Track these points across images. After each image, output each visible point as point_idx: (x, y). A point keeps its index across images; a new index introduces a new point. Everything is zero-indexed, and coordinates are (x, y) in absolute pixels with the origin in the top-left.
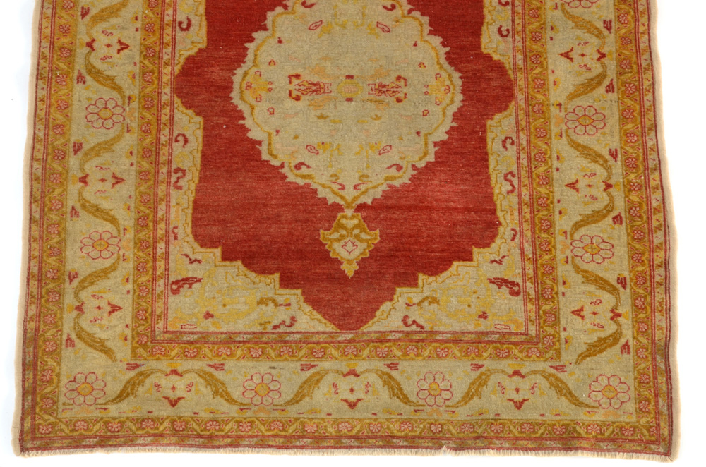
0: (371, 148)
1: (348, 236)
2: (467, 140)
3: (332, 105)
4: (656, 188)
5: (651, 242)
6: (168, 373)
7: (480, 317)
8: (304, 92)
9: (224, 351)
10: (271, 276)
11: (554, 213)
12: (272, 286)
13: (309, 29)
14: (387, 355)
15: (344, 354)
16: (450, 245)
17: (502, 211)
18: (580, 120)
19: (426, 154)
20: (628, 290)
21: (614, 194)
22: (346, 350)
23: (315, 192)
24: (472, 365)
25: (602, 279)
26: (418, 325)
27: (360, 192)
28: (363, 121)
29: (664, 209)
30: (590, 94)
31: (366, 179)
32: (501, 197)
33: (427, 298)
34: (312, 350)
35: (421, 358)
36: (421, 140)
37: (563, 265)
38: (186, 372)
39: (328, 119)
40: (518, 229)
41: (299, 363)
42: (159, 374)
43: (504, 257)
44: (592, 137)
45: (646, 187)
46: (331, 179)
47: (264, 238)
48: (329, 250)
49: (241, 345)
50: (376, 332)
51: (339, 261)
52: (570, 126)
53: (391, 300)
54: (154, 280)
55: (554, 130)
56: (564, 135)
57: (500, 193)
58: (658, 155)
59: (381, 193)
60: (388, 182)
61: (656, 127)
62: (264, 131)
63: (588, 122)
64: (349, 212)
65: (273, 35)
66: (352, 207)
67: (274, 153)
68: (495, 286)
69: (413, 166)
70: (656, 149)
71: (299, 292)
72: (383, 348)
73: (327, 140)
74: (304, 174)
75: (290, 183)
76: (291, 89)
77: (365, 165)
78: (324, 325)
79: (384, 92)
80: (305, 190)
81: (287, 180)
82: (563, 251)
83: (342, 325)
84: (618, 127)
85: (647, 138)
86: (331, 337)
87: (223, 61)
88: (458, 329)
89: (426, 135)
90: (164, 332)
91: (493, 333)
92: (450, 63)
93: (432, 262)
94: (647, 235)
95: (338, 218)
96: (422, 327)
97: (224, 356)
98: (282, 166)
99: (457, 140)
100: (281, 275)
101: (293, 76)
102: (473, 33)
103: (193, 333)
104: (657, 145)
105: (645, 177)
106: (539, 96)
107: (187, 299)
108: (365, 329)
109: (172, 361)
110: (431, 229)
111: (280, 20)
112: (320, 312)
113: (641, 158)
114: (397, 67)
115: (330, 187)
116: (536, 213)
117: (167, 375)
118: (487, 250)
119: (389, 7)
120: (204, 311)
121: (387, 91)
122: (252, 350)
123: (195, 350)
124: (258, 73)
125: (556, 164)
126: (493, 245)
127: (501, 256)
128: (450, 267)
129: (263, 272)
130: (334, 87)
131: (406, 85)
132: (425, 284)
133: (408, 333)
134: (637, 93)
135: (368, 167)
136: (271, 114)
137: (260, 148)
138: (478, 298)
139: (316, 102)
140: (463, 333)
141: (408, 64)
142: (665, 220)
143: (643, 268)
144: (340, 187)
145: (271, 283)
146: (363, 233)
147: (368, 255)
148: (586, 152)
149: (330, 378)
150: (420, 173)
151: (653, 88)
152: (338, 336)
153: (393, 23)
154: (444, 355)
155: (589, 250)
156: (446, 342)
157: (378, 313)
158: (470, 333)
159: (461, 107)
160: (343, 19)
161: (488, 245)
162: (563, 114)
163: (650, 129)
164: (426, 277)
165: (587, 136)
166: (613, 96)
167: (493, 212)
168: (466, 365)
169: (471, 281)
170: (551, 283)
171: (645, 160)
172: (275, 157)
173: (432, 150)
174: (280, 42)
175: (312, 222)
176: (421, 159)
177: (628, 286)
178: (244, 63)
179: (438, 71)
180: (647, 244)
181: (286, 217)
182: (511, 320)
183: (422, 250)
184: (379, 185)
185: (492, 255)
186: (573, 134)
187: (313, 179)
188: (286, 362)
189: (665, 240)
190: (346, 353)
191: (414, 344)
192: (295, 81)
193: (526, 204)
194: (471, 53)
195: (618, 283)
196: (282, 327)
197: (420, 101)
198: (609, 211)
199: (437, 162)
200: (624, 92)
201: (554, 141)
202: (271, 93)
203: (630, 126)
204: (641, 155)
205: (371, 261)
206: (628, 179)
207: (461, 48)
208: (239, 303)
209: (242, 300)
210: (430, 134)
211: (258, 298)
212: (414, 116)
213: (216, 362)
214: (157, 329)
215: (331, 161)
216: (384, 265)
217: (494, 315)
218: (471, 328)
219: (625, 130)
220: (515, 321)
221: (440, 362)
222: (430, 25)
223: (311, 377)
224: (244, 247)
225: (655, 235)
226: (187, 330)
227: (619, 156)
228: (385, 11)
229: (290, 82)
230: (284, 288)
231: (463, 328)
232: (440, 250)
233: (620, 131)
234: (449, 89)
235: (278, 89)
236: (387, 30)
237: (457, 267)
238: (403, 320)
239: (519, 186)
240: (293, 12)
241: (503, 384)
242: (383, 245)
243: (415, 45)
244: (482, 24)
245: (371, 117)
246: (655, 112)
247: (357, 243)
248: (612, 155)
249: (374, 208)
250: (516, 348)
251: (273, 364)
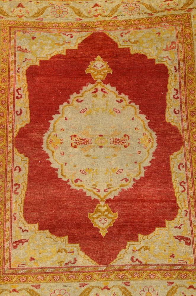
0: (112, 171)
1: (102, 216)
2: (160, 166)
3: (92, 150)
6: (11, 291)
7: (171, 256)
8: (78, 144)
9: (40, 278)
10: (64, 237)
12: (64, 242)
13: (80, 112)
14: (124, 278)
15: (101, 278)
16: (153, 219)
17: (179, 201)
19: (140, 173)
22: (103, 275)
23: (85, 193)
24: (168, 282)
26: (139, 261)
27: (107, 193)
28: (108, 157)
31: (110, 186)
32: (179, 194)
33: (143, 247)
34: (85, 276)
35: (141, 279)
36: (137, 166)
38: (20, 290)
39: (90, 157)
40: (188, 210)
41: (79, 283)
42: (6, 292)
43: (181, 225)
46: (93, 187)
47: (60, 218)
48: (93, 223)
49: (49, 274)
50: (118, 266)
51: (98, 229)
53: (125, 248)
54: (4, 241)
57: (178, 192)
59: (118, 193)
60: (122, 188)
62: (59, 164)
64: (102, 203)
65: (62, 116)
66: (104, 201)
67: (64, 174)
68: (178, 240)
69: (134, 179)
71: (78, 245)
72: (122, 274)
73: (90, 167)
74: (79, 184)
75: (72, 189)
76: (72, 142)
77: (110, 179)
78: (91, 263)
79: (118, 142)
80: (80, 193)
81: (71, 188)
83: (100, 262)
86: (95, 268)
87: (38, 130)
88: (159, 263)
89: (140, 164)
90: (9, 269)
91: (178, 265)
92: (150, 128)
93: (145, 228)
95: (97, 207)
96: (141, 262)
97: (40, 280)
98: (68, 181)
99: (155, 166)
100: (68, 236)
101: (73, 136)
102: (161, 112)
103: (24, 269)
106: (195, 143)
107: (21, 251)
108: (112, 264)
109: (13, 284)
110: (144, 211)
111: (66, 109)
112: (89, 256)
114: (124, 130)
115: (92, 191)
117: (11, 292)
118: (172, 221)
119: (120, 101)
120: (30, 257)
121: (120, 142)
122: (54, 277)
123: (25, 278)
124: (56, 135)
126: (176, 219)
127: (180, 224)
128: (154, 230)
129: (59, 235)
130: (93, 141)
131: (129, 139)
132: (142, 240)
133: (134, 266)
135: (111, 180)
136: (62, 155)
137: (57, 172)
138: (169, 246)
139: (84, 149)
140: (162, 265)
141: (130, 128)
144: (98, 191)
145: (64, 241)
146: (110, 214)
147: (112, 225)
149: (95, 291)
150: (137, 183)
152: (98, 268)
153: (122, 109)
154: (153, 277)
156: (154, 270)
157: (118, 255)
158: (166, 265)
159: (157, 149)
160: (97, 107)
161: (173, 219)
164: (142, 236)
167: (175, 202)
168: (165, 283)
169: (165, 237)
172: (65, 176)
173: (143, 171)
174: (66, 119)
175: (84, 209)
176: (137, 175)
178: (48, 130)
179: (145, 132)
181: (71, 206)
182: (187, 258)
183: (140, 222)
184: (117, 189)
185: (175, 224)
187: (84, 187)
188: (72, 283)
190: (103, 277)
191: (137, 271)
192: (74, 138)
193: (192, 197)
194: (161, 122)
196: (70, 264)
197: (136, 147)
199: (145, 177)
202: (62, 145)
205: (114, 228)
207: (156, 120)
208: (47, 252)
209: (49, 250)
210: (142, 163)
211: (57, 249)
212: (133, 154)
213: (36, 284)
214: (5, 267)
215: (92, 177)
216: (121, 230)
217: (178, 255)
218: (166, 262)
220: (189, 259)
221: (151, 281)
222: (140, 109)
223: (85, 290)
224: (50, 223)
226: (21, 267)
228: (118, 103)
229: (72, 139)
230: (70, 243)
231: (162, 263)
232: (149, 221)
234: (150, 140)
235: (65, 143)
236: (119, 112)
237: (158, 230)
238: (131, 259)
239: (188, 188)
240: (72, 105)
241: (185, 293)
242: (120, 220)
243: (133, 119)
244: (166, 108)
245: (112, 155)
247: (107, 219)
249: (115, 201)
250: (190, 273)
251: (65, 284)
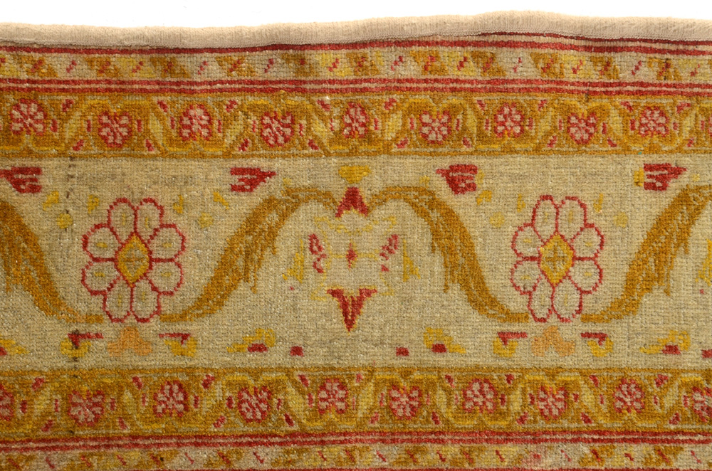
4: (360, 64)
5: (529, 87)
11: (439, 370)
18: (130, 275)
20: (685, 161)
21: (378, 185)
25: (652, 237)
29: (428, 43)
30: (44, 243)
37: (610, 350)
44: (190, 242)
45: (355, 91)
52: (151, 308)
55: (162, 357)
56: (180, 327)
58: (253, 49)
61: (162, 50)
63: (140, 251)
70: (235, 57)
82: (568, 348)
84: (159, 164)
85: (197, 79)
94: (511, 98)
104: (220, 50)
105: (324, 92)
106: (41, 404)
113: (262, 100)
116: (441, 425)
125: (277, 356)
134: (45, 99)
142: (463, 44)
143: (614, 113)
148: (240, 262)
151: (28, 48)
155: (561, 267)
162: (108, 329)
163: (169, 68)
165: (188, 258)
166: (52, 171)
170: (674, 391)
171: (267, 88)
177: (672, 160)
180: (540, 97)
186: (177, 298)
189: (525, 45)
195: (664, 188)
198: (434, 203)
200: (40, 138)
201: (200, 358)
203: (156, 128)
204: (251, 99)
206: (331, 142)
219: (171, 141)
225: (510, 75)
227: (254, 163)
233: (172, 156)
246: (110, 51)
248: (253, 184)
